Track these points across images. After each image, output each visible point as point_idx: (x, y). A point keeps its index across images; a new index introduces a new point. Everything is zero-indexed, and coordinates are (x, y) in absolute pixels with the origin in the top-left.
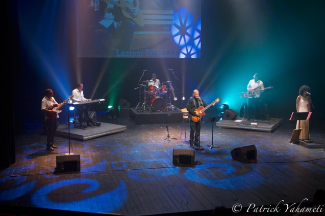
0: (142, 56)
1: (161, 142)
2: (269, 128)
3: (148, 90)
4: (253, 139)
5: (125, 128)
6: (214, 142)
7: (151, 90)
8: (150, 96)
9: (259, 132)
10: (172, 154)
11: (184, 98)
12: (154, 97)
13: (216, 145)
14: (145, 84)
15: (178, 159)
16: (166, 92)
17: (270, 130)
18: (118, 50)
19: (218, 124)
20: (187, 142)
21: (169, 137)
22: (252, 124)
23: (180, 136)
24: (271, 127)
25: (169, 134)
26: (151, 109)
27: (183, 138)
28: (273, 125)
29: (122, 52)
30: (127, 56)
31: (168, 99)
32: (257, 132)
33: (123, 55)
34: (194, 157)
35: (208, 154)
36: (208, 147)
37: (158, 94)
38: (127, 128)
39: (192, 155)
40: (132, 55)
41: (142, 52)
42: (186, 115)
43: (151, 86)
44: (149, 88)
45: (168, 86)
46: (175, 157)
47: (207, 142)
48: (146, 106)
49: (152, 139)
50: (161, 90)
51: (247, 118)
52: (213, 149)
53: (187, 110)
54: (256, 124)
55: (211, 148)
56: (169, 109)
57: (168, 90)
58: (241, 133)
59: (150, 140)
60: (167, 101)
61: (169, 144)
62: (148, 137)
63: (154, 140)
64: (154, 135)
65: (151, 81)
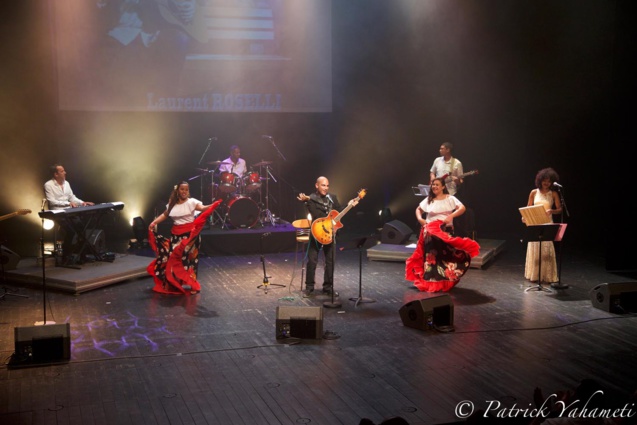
0: (206, 109)
1: (250, 292)
2: (478, 259)
6: (363, 291)
7: (225, 181)
10: (275, 317)
13: (367, 297)
14: (211, 167)
15: (288, 328)
16: (259, 185)
17: (481, 263)
19: (371, 253)
21: (266, 281)
23: (290, 279)
25: (267, 275)
26: (227, 222)
27: (298, 283)
28: (485, 255)
30: (173, 108)
33: (162, 106)
34: (321, 322)
36: (351, 302)
37: (241, 190)
39: (318, 318)
40: (183, 105)
41: (205, 99)
42: (302, 233)
43: (226, 173)
44: (221, 177)
45: (264, 174)
46: (280, 323)
47: (349, 290)
49: (231, 288)
50: (248, 182)
52: (363, 307)
55: (358, 304)
56: (265, 223)
57: (263, 182)
59: (225, 289)
60: (260, 205)
61: (267, 296)
62: (220, 284)
63: (233, 289)
64: (235, 278)
65: (225, 161)
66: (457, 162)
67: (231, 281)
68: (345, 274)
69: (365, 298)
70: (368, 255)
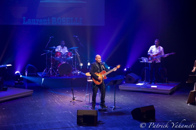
0: (49, 24)
1: (67, 104)
2: (168, 90)
3: (54, 56)
4: (153, 101)
5: (31, 92)
6: (116, 104)
7: (57, 56)
8: (57, 61)
9: (158, 95)
10: (77, 114)
11: (89, 64)
12: (60, 63)
13: (118, 106)
14: (51, 50)
15: (82, 119)
16: (72, 57)
17: (169, 92)
18: (24, 18)
19: (121, 87)
20: (91, 103)
21: (74, 99)
22: (152, 86)
23: (85, 99)
24: (170, 89)
25: (74, 96)
26: (58, 73)
27: (88, 100)
28: (172, 88)
29: (29, 20)
30: (34, 24)
31: (74, 64)
32: (156, 94)
33: (30, 22)
34: (97, 117)
35: (111, 114)
36: (111, 108)
37: (64, 60)
38: (33, 91)
39: (95, 115)
40: (39, 22)
41: (48, 20)
42: (89, 78)
45: (74, 53)
46: (79, 117)
47: (110, 103)
48: (53, 71)
49: (58, 102)
50: (67, 56)
51: (148, 82)
52: (116, 110)
53: (90, 74)
54: (156, 87)
55: (114, 109)
56: (75, 74)
57: (74, 56)
58: (142, 95)
59: (56, 102)
60: (72, 66)
61: (74, 106)
62: (54, 100)
63: (59, 103)
64: (60, 98)
65: (58, 47)
66: (161, 48)
67: (59, 99)
68: (109, 96)
69: (117, 107)
70: (120, 88)
